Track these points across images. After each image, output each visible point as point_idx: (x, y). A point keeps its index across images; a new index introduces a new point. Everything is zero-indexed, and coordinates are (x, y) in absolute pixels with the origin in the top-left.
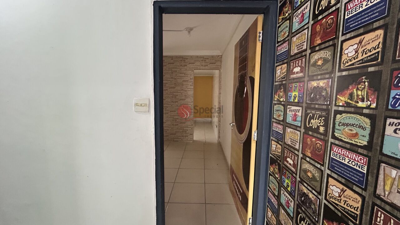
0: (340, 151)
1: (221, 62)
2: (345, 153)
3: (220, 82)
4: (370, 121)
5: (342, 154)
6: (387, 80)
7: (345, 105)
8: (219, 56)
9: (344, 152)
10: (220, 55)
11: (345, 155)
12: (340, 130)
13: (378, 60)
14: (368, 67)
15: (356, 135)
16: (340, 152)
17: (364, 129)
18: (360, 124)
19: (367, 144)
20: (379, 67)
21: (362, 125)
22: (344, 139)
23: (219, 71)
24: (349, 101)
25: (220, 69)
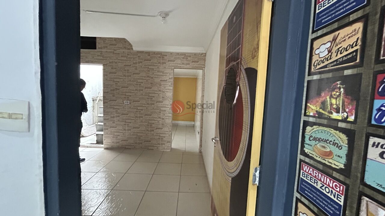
0: (311, 171)
1: (205, 60)
2: (317, 175)
3: (203, 83)
4: (347, 138)
5: (314, 176)
6: (368, 86)
7: (317, 115)
8: (202, 54)
9: (315, 173)
10: (204, 53)
11: (317, 177)
12: (311, 146)
13: (356, 60)
14: (344, 70)
15: (330, 154)
16: (312, 173)
17: (340, 147)
18: (334, 140)
19: (343, 167)
20: (358, 69)
21: (337, 142)
22: (315, 158)
23: (203, 71)
24: (321, 111)
25: (204, 68)
